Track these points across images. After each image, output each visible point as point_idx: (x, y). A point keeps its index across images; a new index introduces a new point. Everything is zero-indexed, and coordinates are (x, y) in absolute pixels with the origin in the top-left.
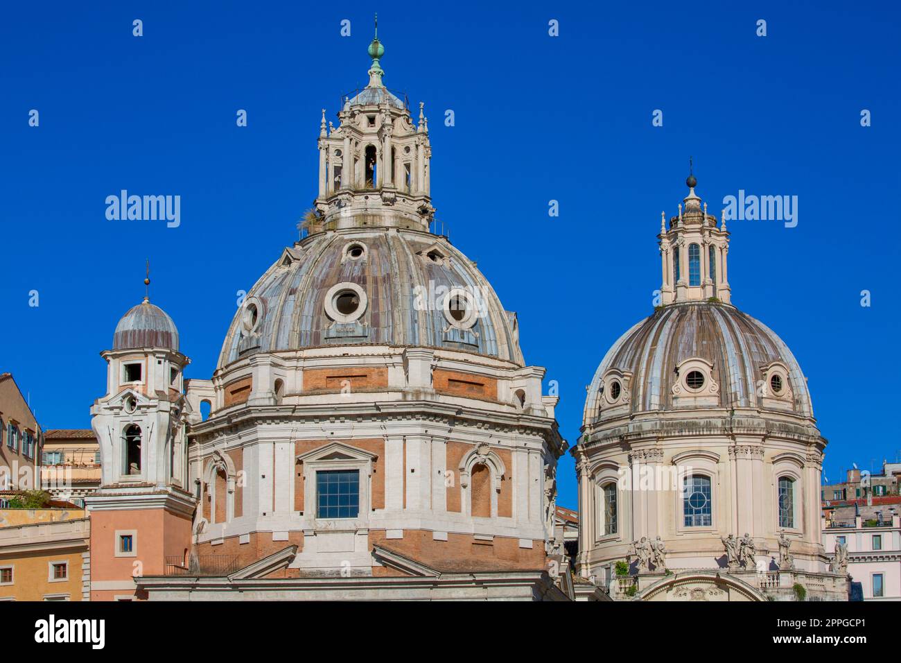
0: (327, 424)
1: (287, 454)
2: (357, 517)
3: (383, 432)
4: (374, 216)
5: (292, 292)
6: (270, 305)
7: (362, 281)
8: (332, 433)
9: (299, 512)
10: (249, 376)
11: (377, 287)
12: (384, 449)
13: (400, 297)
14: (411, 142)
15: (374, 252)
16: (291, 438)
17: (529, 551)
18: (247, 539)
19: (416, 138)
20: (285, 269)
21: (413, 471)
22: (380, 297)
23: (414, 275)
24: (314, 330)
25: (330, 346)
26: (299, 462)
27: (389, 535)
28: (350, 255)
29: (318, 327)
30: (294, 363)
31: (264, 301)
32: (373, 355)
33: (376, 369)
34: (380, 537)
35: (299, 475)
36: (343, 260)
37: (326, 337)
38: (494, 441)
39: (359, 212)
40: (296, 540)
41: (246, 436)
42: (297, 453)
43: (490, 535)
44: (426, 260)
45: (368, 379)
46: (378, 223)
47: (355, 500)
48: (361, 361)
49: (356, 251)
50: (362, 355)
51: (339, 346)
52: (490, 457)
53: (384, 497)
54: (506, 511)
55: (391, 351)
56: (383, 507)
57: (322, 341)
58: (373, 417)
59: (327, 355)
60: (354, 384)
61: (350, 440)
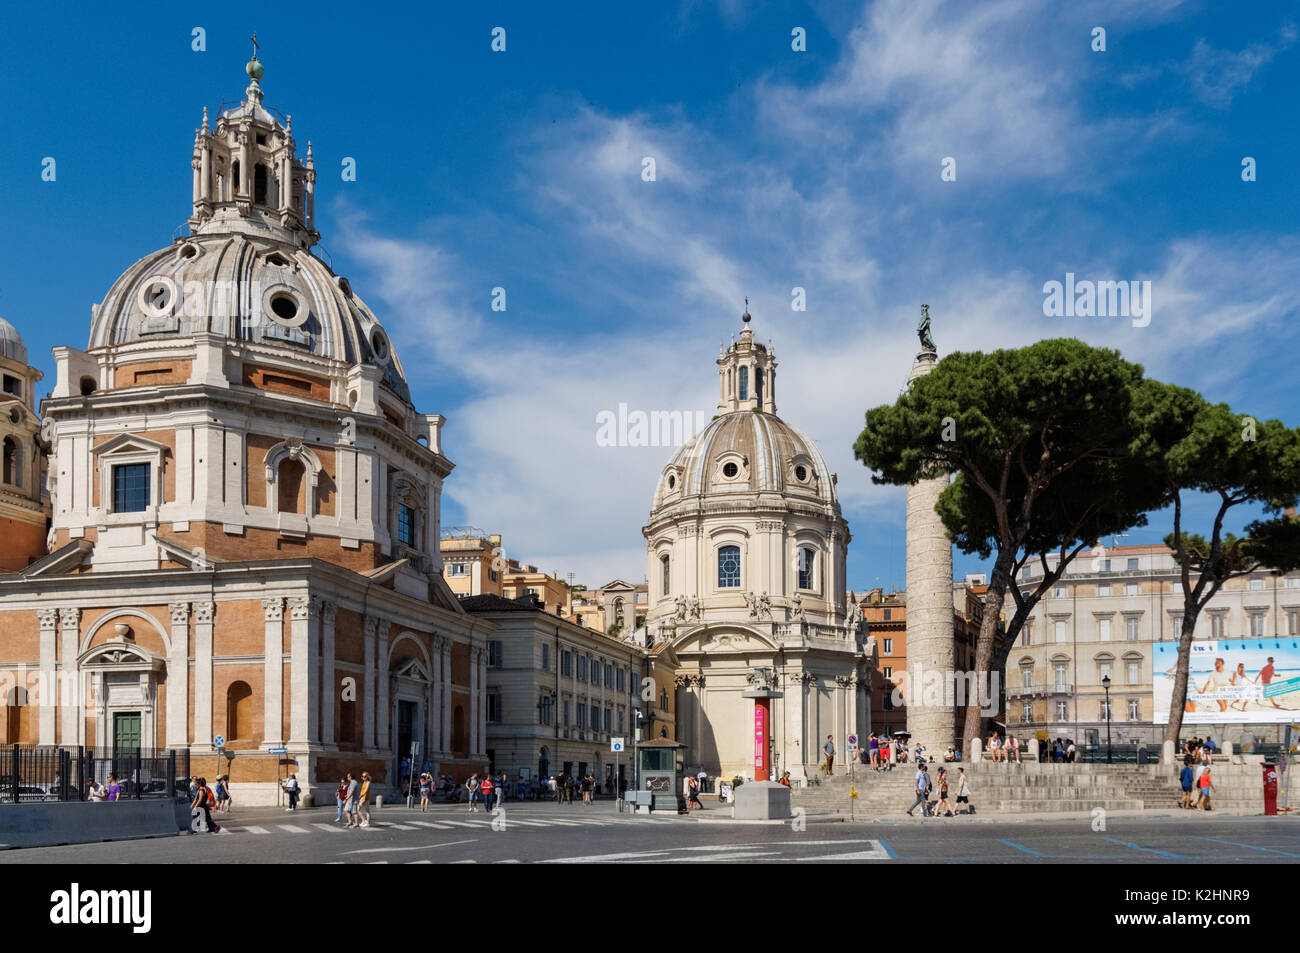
0: (122, 418)
2: (146, 510)
3: (173, 422)
4: (229, 227)
7: (181, 277)
8: (127, 427)
12: (175, 440)
15: (210, 254)
16: (89, 434)
17: (354, 551)
21: (201, 461)
24: (130, 327)
25: (140, 342)
26: (97, 457)
27: (177, 527)
28: (183, 257)
29: (134, 324)
30: (104, 360)
32: (176, 347)
33: (181, 363)
34: (169, 529)
35: (96, 468)
36: (174, 262)
37: (139, 333)
38: (312, 437)
39: (216, 225)
40: (92, 536)
42: (93, 447)
43: (303, 533)
45: (173, 373)
47: (147, 493)
48: (166, 354)
49: (191, 253)
50: (166, 348)
51: (149, 341)
52: (303, 453)
53: (175, 490)
54: (323, 509)
56: (173, 500)
57: (136, 338)
58: (164, 407)
59: (134, 351)
60: (160, 378)
61: (143, 432)
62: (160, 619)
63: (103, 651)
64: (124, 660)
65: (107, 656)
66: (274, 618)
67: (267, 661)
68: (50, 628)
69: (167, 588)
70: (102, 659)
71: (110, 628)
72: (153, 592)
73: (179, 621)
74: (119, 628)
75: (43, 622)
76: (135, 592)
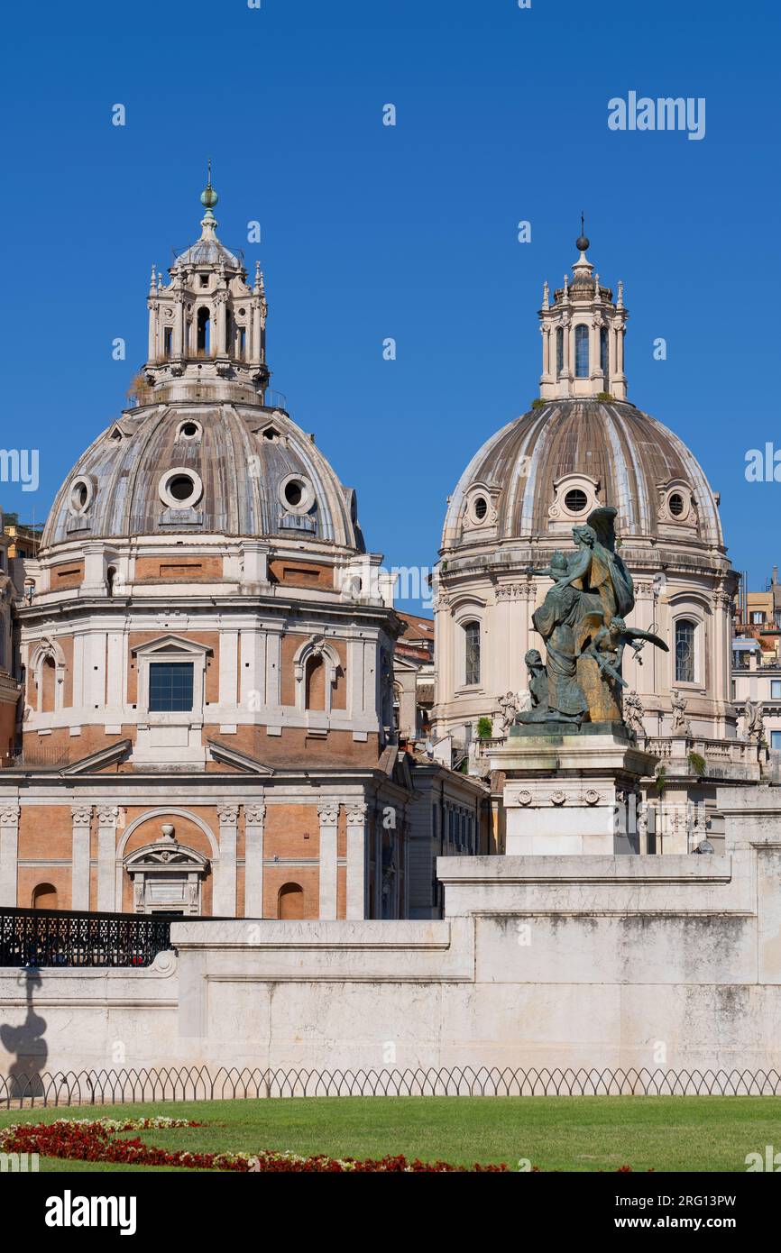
0: (161, 616)
1: (120, 645)
2: (191, 710)
3: (218, 625)
4: (207, 387)
5: (124, 473)
6: (101, 485)
7: (195, 464)
8: (167, 625)
9: (132, 705)
10: (81, 560)
11: (212, 471)
12: (219, 643)
13: (236, 484)
14: (246, 304)
15: (208, 430)
16: (125, 630)
17: (363, 744)
18: (76, 731)
19: (252, 301)
20: (115, 443)
21: (247, 665)
22: (214, 482)
23: (250, 459)
24: (147, 515)
25: (165, 534)
26: (134, 655)
27: (223, 730)
28: (183, 433)
29: (151, 512)
30: (127, 551)
31: (94, 481)
32: (208, 545)
33: (210, 559)
34: (214, 731)
35: (132, 667)
36: (176, 440)
37: (159, 522)
38: (330, 632)
39: (192, 382)
40: (129, 734)
41: (78, 625)
42: (130, 644)
43: (325, 729)
44: (260, 438)
45: (202, 568)
46: (211, 398)
47: (190, 693)
48: (196, 550)
49: (190, 429)
50: (198, 545)
51: (174, 534)
52: (324, 648)
53: (218, 692)
54: (338, 703)
55: (228, 540)
56: (217, 701)
57: (156, 528)
58: (209, 611)
59: (161, 544)
60: (187, 572)
61: (184, 632)
62: (206, 819)
63: (151, 850)
64: (173, 861)
65: (154, 855)
66: (329, 823)
67: (322, 864)
68: (84, 825)
69: (215, 789)
70: (147, 858)
71: (150, 827)
72: (200, 793)
73: (228, 823)
74: (167, 828)
75: (76, 818)
76: (180, 793)
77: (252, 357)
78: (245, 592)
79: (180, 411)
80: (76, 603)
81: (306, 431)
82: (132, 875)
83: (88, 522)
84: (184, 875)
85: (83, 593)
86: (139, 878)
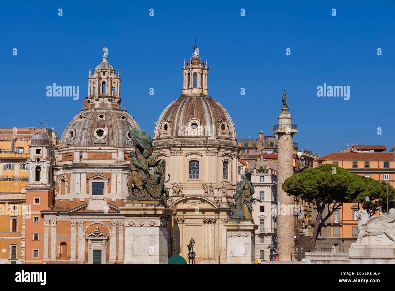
0: (95, 169)
1: (84, 177)
2: (104, 195)
3: (111, 172)
4: (106, 104)
5: (84, 129)
6: (77, 132)
7: (104, 127)
8: (97, 172)
9: (87, 193)
10: (73, 153)
11: (108, 129)
12: (111, 176)
13: (115, 133)
14: (116, 81)
15: (107, 117)
16: (85, 173)
18: (72, 200)
19: (117, 80)
20: (80, 120)
21: (119, 183)
22: (109, 132)
23: (119, 125)
24: (91, 141)
25: (96, 146)
26: (88, 180)
27: (113, 200)
28: (100, 118)
30: (86, 151)
31: (75, 130)
32: (108, 149)
33: (109, 153)
34: (110, 201)
35: (87, 183)
36: (98, 120)
37: (94, 143)
39: (101, 103)
40: (87, 201)
41: (72, 171)
42: (87, 177)
44: (121, 119)
45: (106, 156)
46: (107, 107)
48: (104, 151)
49: (102, 117)
50: (105, 149)
51: (98, 146)
53: (111, 190)
55: (113, 148)
56: (110, 192)
57: (93, 144)
58: (109, 168)
59: (95, 149)
60: (102, 157)
61: (102, 173)
62: (108, 225)
63: (93, 233)
64: (99, 236)
65: (94, 235)
68: (74, 226)
69: (110, 217)
70: (92, 235)
71: (92, 227)
72: (106, 218)
73: (114, 226)
74: (97, 227)
75: (72, 224)
76: (101, 218)
77: (117, 95)
78: (119, 163)
79: (98, 111)
80: (72, 165)
81: (132, 116)
82: (88, 240)
83: (74, 142)
84: (102, 240)
85: (73, 163)
86: (90, 241)
